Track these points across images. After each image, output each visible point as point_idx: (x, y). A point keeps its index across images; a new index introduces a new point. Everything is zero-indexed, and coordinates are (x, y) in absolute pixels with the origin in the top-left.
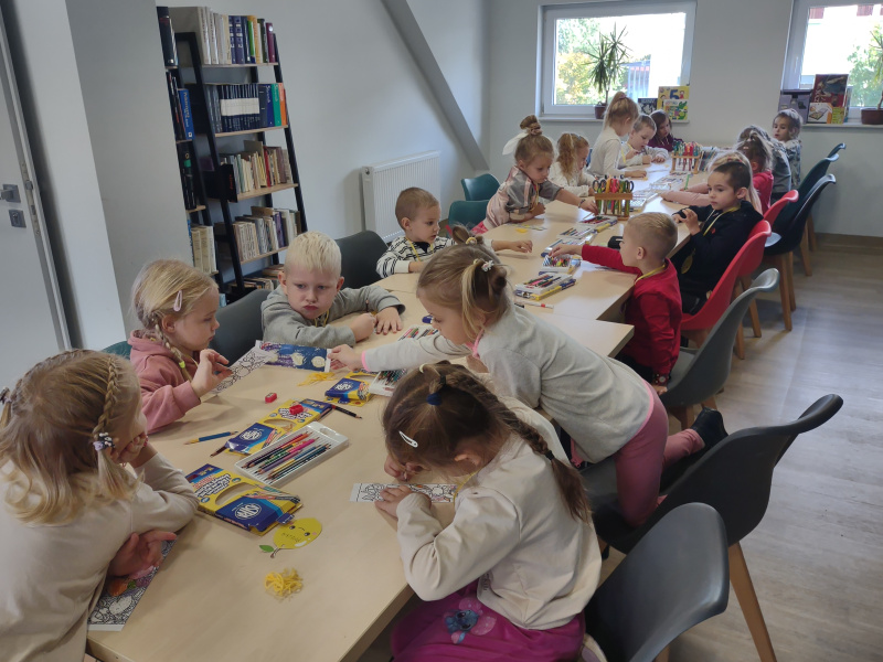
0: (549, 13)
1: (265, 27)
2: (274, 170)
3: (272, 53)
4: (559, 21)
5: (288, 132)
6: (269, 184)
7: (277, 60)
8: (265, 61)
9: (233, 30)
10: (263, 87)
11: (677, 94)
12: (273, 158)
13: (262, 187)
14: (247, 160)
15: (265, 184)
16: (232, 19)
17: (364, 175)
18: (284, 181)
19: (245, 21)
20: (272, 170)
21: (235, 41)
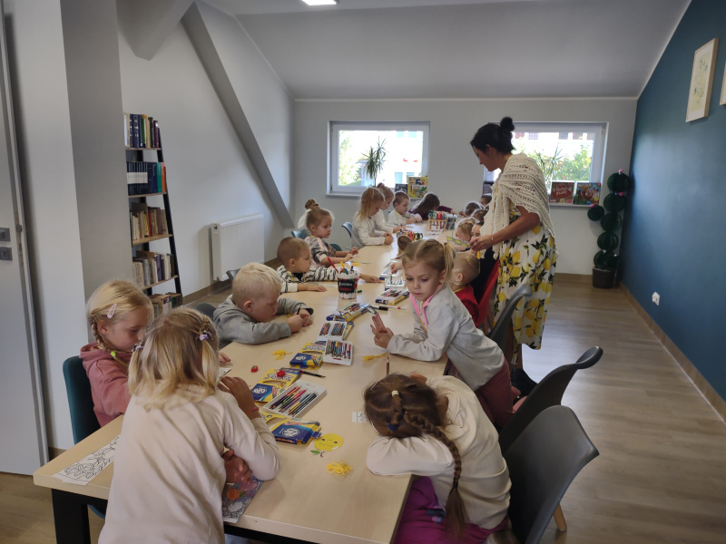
0: (335, 126)
1: (153, 124)
2: (154, 224)
3: (156, 141)
4: (341, 132)
5: (166, 198)
6: (151, 234)
7: (160, 146)
8: (152, 147)
9: (132, 124)
10: (150, 165)
11: (420, 182)
12: (154, 215)
13: (146, 236)
14: (136, 216)
15: (148, 234)
16: (132, 117)
17: (213, 229)
18: (161, 233)
19: (140, 118)
20: (153, 224)
21: (133, 132)
